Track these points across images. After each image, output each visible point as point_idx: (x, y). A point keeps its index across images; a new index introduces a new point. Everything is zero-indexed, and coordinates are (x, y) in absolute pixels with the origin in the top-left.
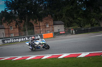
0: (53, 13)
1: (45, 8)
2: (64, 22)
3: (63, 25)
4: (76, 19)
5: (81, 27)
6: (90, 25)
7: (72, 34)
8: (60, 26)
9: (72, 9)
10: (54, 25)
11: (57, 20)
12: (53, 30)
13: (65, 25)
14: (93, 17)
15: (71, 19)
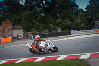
0: (12, 18)
1: (4, 12)
2: (23, 26)
3: (22, 30)
4: (35, 24)
5: (39, 32)
6: (48, 30)
7: (31, 39)
8: (19, 30)
9: (31, 14)
10: (13, 29)
11: (16, 25)
12: (12, 35)
13: (24, 29)
14: (51, 23)
15: (30, 24)
